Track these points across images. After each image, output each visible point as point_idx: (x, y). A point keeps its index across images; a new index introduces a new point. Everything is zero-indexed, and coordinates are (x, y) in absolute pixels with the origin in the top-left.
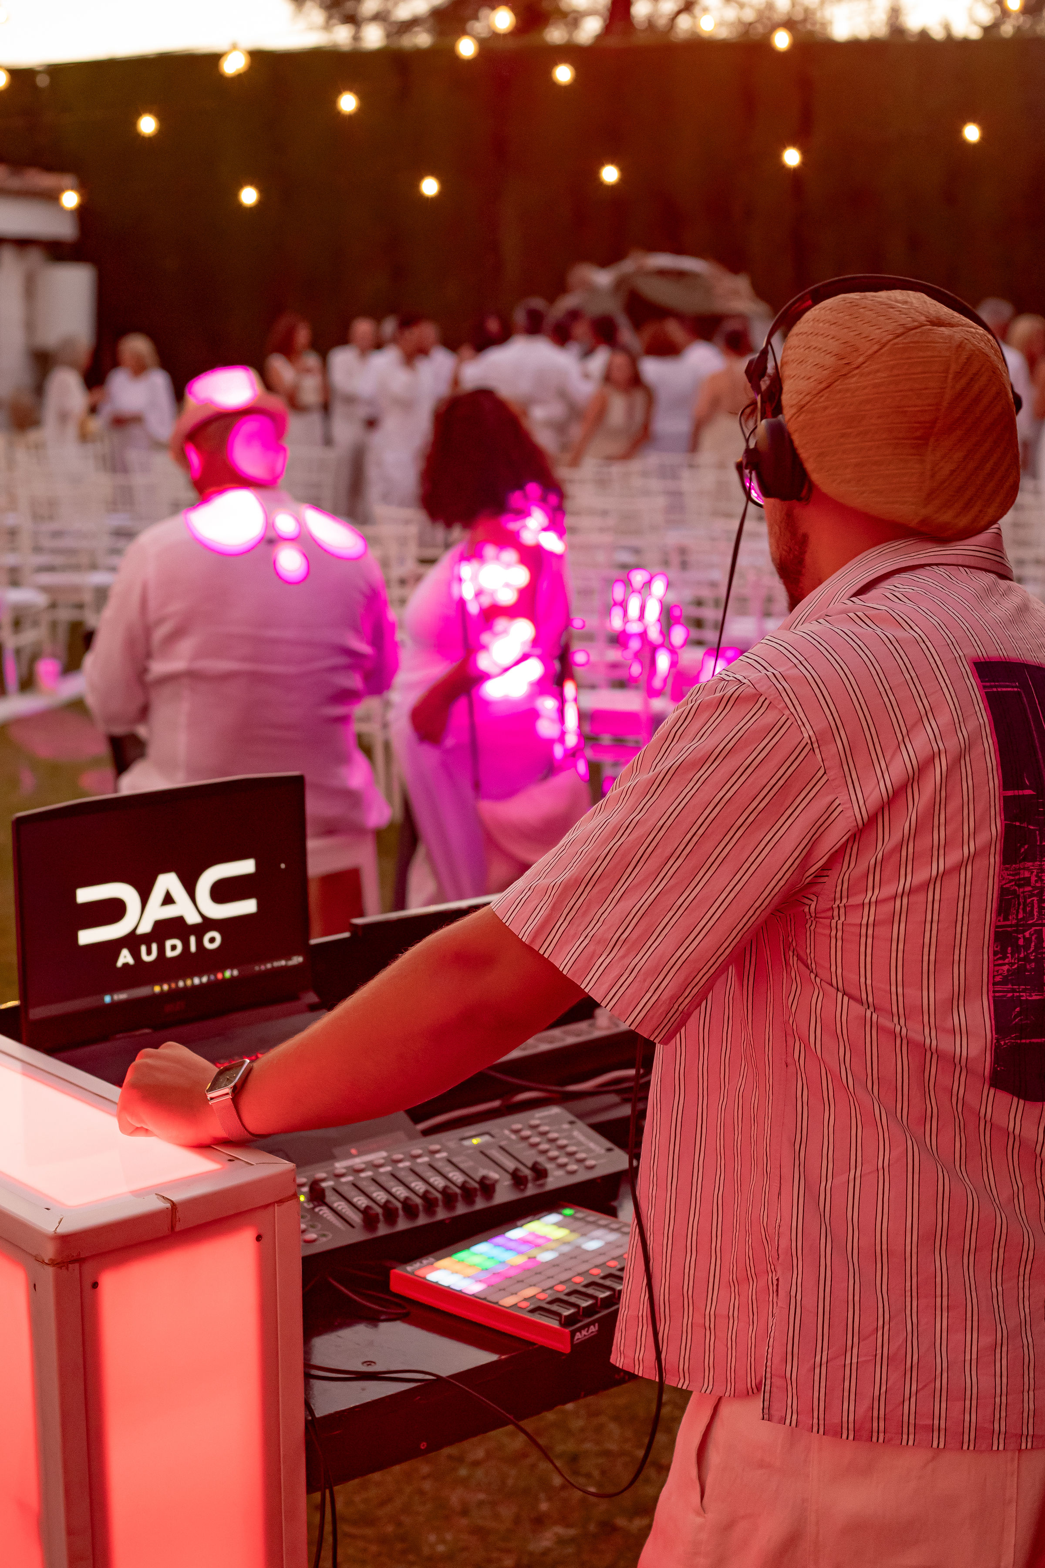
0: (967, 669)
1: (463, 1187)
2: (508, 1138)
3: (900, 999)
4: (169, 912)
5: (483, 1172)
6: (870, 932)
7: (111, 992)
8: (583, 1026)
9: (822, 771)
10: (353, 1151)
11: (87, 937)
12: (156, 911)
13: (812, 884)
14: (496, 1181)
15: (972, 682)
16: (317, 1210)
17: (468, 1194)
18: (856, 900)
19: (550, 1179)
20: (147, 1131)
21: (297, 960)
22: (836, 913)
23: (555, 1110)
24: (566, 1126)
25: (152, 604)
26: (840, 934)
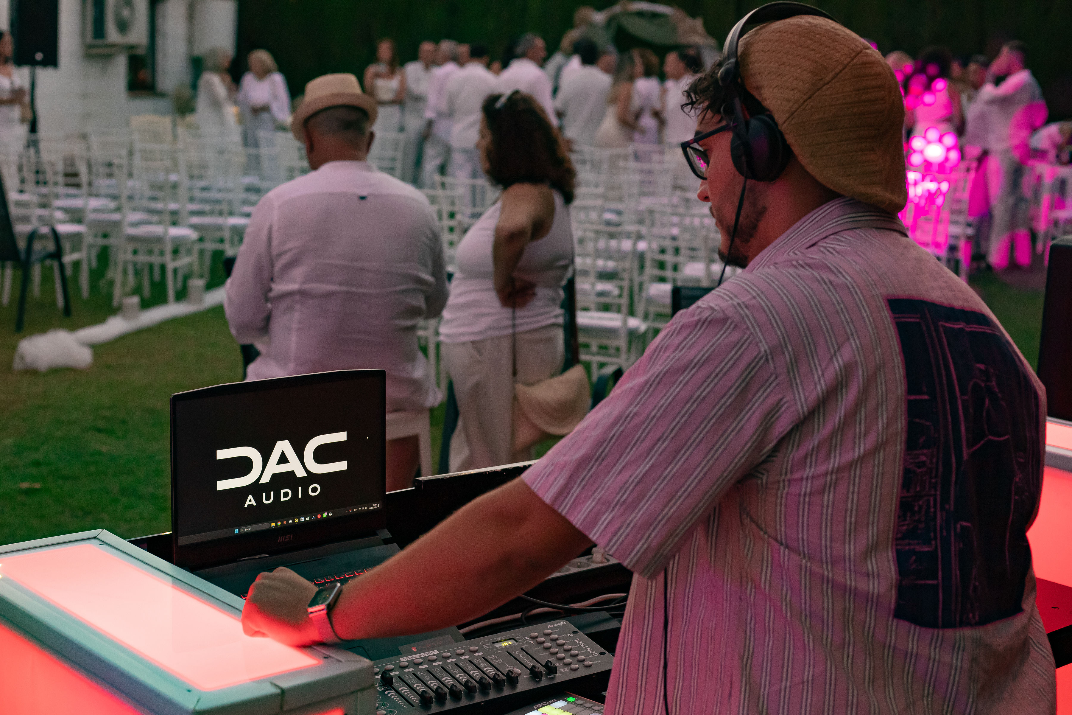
0: (883, 304)
1: (494, 678)
2: (528, 643)
3: (829, 550)
4: (284, 468)
5: (509, 668)
6: (807, 500)
7: (239, 527)
8: (583, 559)
9: (773, 377)
10: (414, 649)
11: (222, 485)
12: (274, 468)
13: (764, 462)
14: (519, 675)
15: (886, 314)
16: (386, 692)
17: (498, 684)
18: (797, 475)
19: (558, 674)
20: (264, 635)
21: (375, 506)
22: (781, 485)
23: (563, 623)
24: (570, 635)
25: (275, 242)
26: (784, 501)
